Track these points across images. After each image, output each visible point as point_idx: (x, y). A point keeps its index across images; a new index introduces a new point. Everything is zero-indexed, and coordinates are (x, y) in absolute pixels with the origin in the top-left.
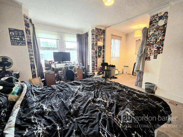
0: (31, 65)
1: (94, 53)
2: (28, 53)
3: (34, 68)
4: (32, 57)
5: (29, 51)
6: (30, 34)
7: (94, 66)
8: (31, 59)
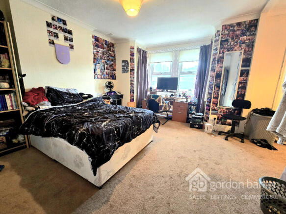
0: (130, 89)
1: (213, 77)
2: (130, 79)
3: (133, 93)
4: (133, 82)
5: (131, 77)
6: (134, 62)
7: (210, 102)
8: (132, 84)
